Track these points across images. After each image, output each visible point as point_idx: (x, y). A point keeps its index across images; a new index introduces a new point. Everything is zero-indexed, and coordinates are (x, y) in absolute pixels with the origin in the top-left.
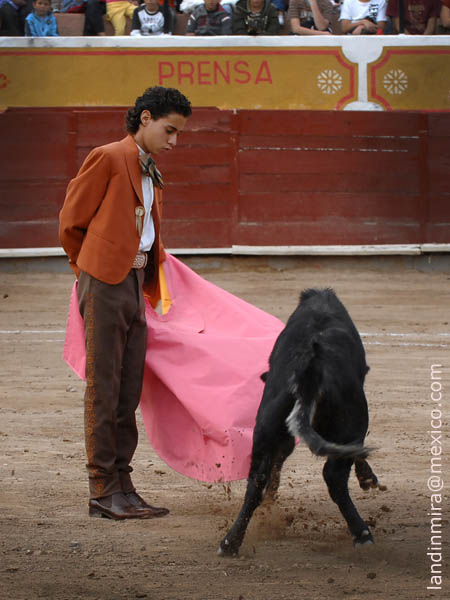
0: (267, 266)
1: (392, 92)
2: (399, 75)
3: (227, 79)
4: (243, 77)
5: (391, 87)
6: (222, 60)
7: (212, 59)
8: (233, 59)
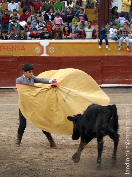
2: (53, 48)
3: (15, 49)
4: (19, 49)
5: (51, 51)
6: (14, 45)
8: (16, 45)
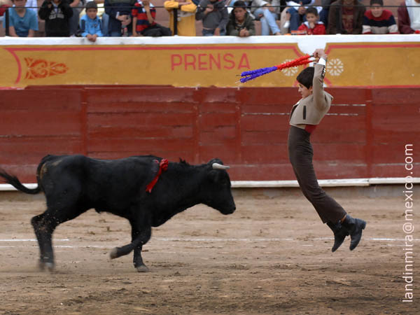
0: (262, 195)
1: (332, 74)
2: (337, 62)
3: (219, 66)
5: (332, 70)
6: (215, 53)
7: (208, 52)
8: (223, 52)
